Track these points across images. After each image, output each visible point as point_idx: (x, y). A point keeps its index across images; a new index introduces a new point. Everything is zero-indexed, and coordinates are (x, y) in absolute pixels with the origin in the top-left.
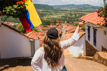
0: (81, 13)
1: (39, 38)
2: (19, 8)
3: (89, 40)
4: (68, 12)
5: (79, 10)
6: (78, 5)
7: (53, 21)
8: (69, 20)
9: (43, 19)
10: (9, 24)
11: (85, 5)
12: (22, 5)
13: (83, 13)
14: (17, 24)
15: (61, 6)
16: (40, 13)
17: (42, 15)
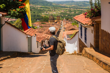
0: (80, 10)
1: (36, 35)
2: (21, 11)
4: (67, 9)
5: (79, 7)
6: (78, 2)
7: (52, 17)
8: (68, 17)
9: (41, 15)
10: (6, 19)
11: (85, 1)
12: (23, 9)
13: (82, 10)
14: (14, 19)
15: (60, 2)
16: (39, 9)
17: (40, 11)
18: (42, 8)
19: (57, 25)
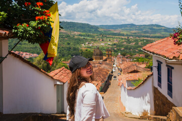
0: (145, 40)
2: (40, 26)
3: (160, 85)
4: (123, 37)
5: (143, 34)
6: (141, 26)
7: (98, 51)
8: (125, 51)
9: (79, 47)
10: (22, 54)
11: (153, 25)
13: (149, 39)
14: (35, 55)
16: (76, 37)
17: (79, 41)
18: (82, 36)
19: (107, 64)
